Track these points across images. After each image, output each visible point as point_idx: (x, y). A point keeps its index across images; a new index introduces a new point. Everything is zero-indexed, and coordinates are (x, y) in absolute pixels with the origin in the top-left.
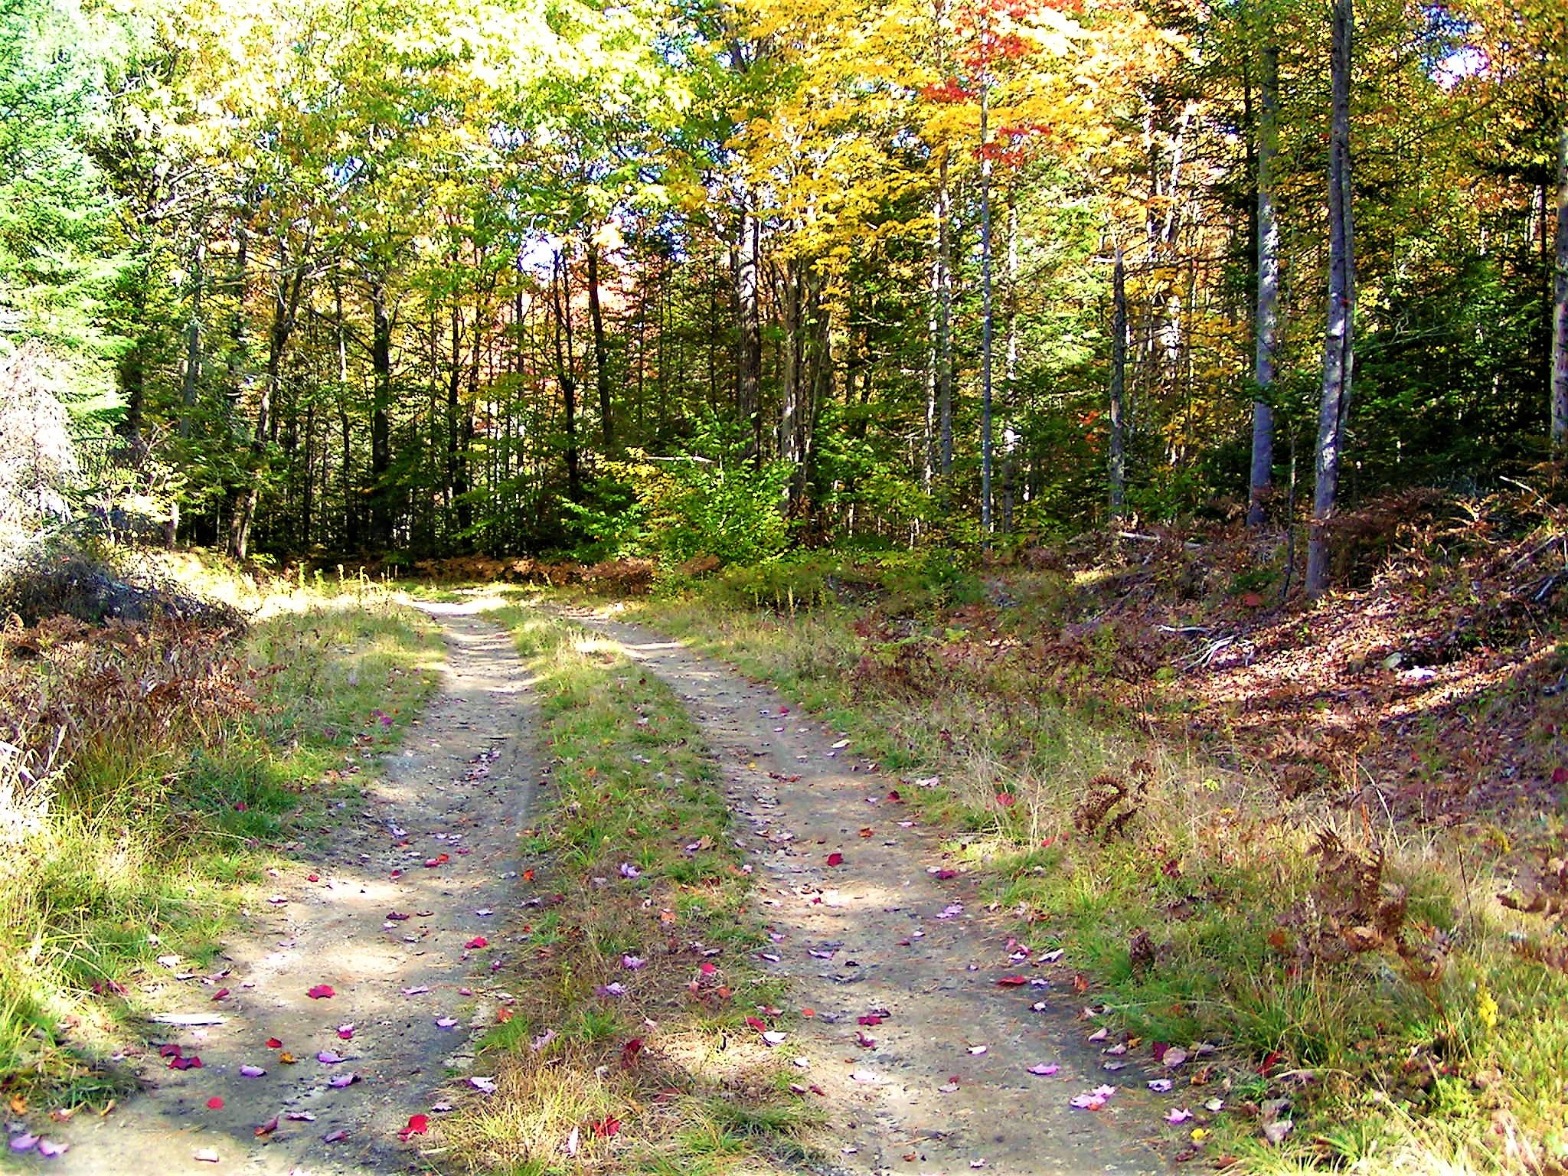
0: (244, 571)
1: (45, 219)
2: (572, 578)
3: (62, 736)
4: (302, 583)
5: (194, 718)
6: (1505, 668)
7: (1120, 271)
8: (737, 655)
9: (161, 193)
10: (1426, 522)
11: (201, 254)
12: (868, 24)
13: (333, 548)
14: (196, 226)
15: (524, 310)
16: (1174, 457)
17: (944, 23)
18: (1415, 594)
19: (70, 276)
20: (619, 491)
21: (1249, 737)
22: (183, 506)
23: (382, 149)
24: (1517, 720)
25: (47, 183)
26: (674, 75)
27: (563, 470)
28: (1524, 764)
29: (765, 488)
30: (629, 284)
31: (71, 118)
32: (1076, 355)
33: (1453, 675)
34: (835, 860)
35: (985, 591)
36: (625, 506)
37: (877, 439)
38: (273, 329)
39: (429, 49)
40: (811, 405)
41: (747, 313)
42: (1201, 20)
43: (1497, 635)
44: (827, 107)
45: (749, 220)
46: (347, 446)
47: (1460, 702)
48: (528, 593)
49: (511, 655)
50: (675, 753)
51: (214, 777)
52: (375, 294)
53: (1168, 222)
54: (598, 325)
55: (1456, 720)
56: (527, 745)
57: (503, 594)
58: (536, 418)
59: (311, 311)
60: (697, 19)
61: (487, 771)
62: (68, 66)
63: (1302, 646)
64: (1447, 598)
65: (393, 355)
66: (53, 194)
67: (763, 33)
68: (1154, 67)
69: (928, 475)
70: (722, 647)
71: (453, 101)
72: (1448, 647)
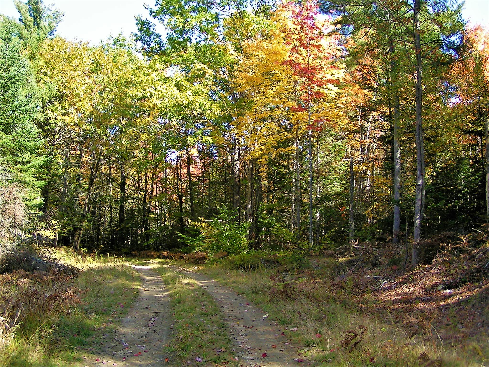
0: (78, 254)
1: (22, 145)
2: (181, 258)
3: (19, 313)
4: (96, 259)
5: (61, 305)
6: (476, 290)
7: (352, 163)
8: (233, 285)
9: (57, 137)
10: (449, 242)
11: (68, 155)
12: (273, 88)
13: (106, 247)
14: (67, 146)
15: (167, 173)
16: (369, 221)
17: (297, 88)
18: (446, 266)
19: (28, 162)
20: (196, 230)
21: (395, 312)
22: (60, 233)
23: (124, 124)
24: (480, 307)
25: (22, 134)
26: (215, 103)
27: (179, 223)
28: (483, 322)
29: (241, 231)
30: (199, 166)
31: (31, 115)
32: (338, 189)
33: (459, 292)
34: (264, 355)
35: (310, 264)
36: (197, 235)
37: (276, 215)
38: (90, 179)
39: (139, 94)
40: (256, 204)
41: (236, 176)
42: (375, 87)
43: (473, 279)
44: (261, 113)
45: (237, 147)
46: (111, 215)
47: (462, 301)
48: (167, 262)
49: (161, 284)
50: (214, 318)
51: (67, 326)
52: (121, 168)
53: (366, 148)
54: (190, 178)
55: (461, 307)
56: (166, 315)
57: (159, 263)
58: (171, 207)
59: (101, 173)
60: (221, 86)
61: (154, 324)
62: (31, 99)
63: (411, 283)
64: (456, 267)
65: (126, 187)
66: (24, 137)
67: (242, 90)
68: (361, 101)
69: (293, 227)
70: (228, 282)
71: (147, 110)
72: (457, 283)
